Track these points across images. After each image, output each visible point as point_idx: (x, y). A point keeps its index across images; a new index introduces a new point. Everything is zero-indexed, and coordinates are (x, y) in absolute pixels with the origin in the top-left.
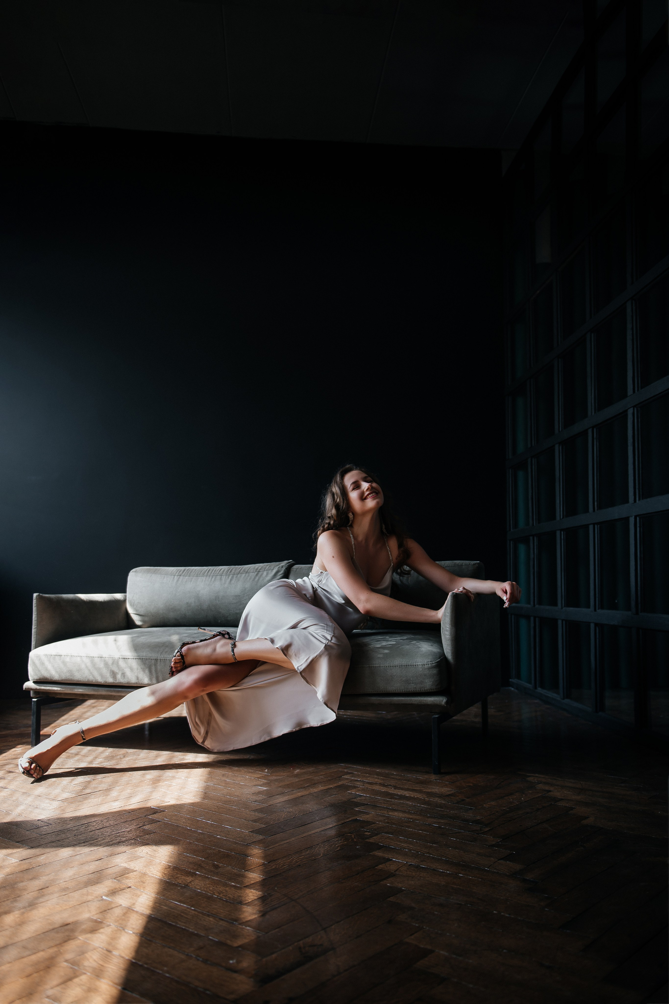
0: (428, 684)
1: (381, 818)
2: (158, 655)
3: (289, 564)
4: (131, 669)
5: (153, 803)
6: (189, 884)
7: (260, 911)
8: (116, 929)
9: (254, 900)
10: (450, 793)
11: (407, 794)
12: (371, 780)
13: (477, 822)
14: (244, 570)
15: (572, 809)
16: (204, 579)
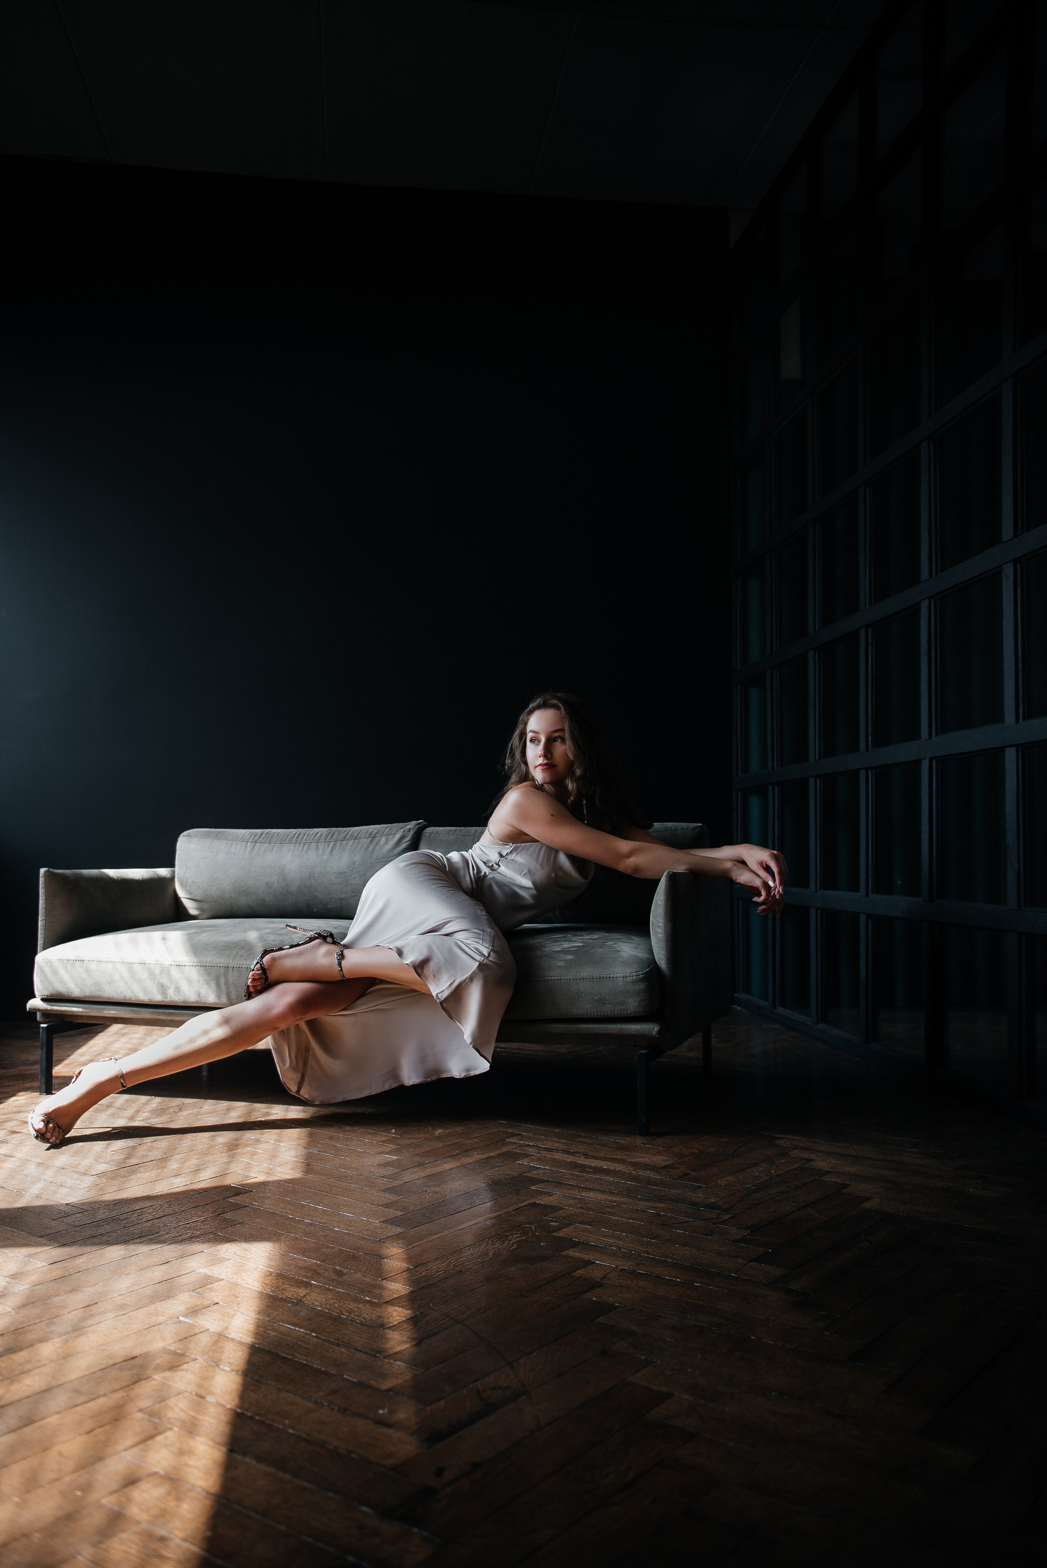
0: (632, 1005)
1: (570, 1202)
2: (230, 960)
3: (419, 825)
4: (190, 981)
5: (232, 1180)
6: (303, 1299)
7: (413, 1339)
8: (206, 1364)
9: (401, 1322)
10: (667, 1164)
11: (604, 1165)
12: (549, 1145)
13: (711, 1206)
14: (352, 835)
15: (845, 1186)
16: (292, 848)
